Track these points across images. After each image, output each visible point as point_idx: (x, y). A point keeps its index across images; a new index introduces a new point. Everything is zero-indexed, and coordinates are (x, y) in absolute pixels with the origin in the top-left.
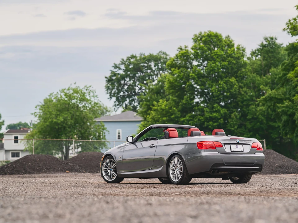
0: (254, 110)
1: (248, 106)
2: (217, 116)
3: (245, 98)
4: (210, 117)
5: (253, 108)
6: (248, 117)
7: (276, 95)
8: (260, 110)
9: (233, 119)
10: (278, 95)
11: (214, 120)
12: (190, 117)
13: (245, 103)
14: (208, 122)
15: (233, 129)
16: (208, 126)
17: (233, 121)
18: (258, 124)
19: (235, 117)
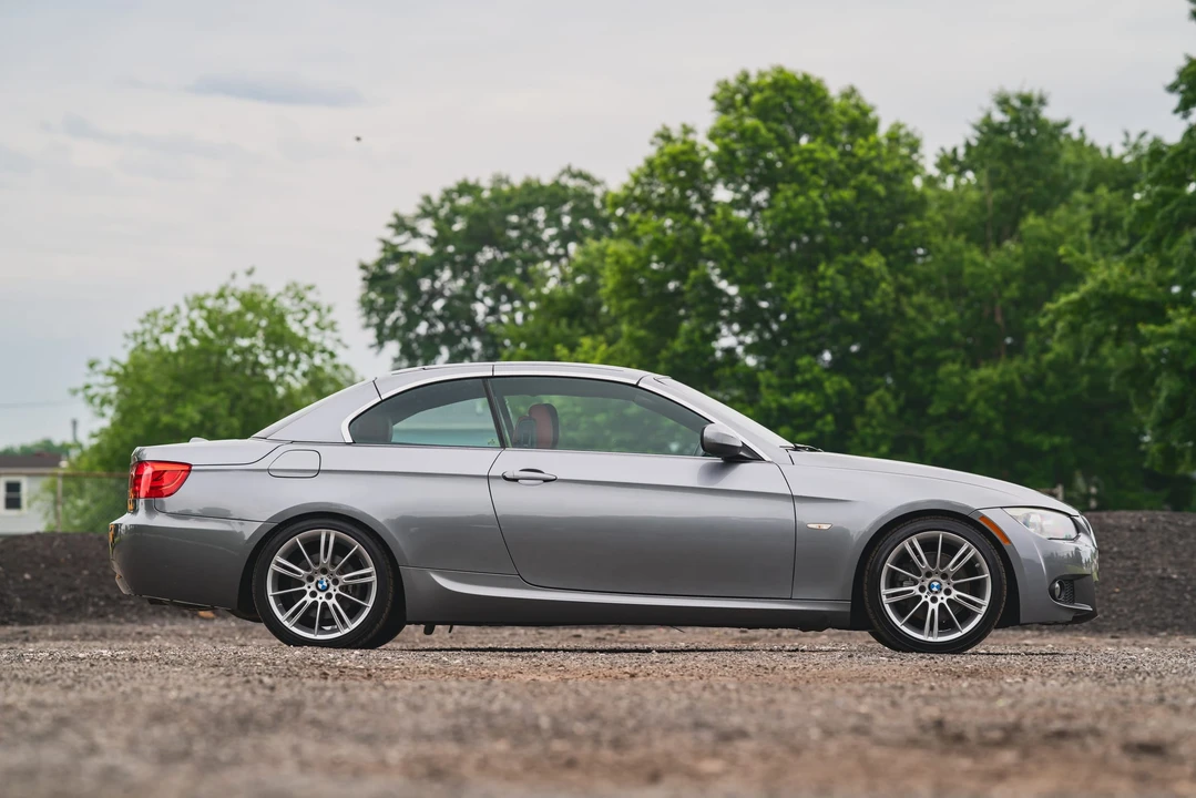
1: (932, 364)
2: (809, 402)
3: (920, 335)
6: (932, 411)
7: (1129, 286)
8: (981, 381)
9: (872, 415)
10: (1139, 285)
11: (797, 422)
13: (919, 354)
17: (874, 422)
18: (974, 437)
19: (879, 409)
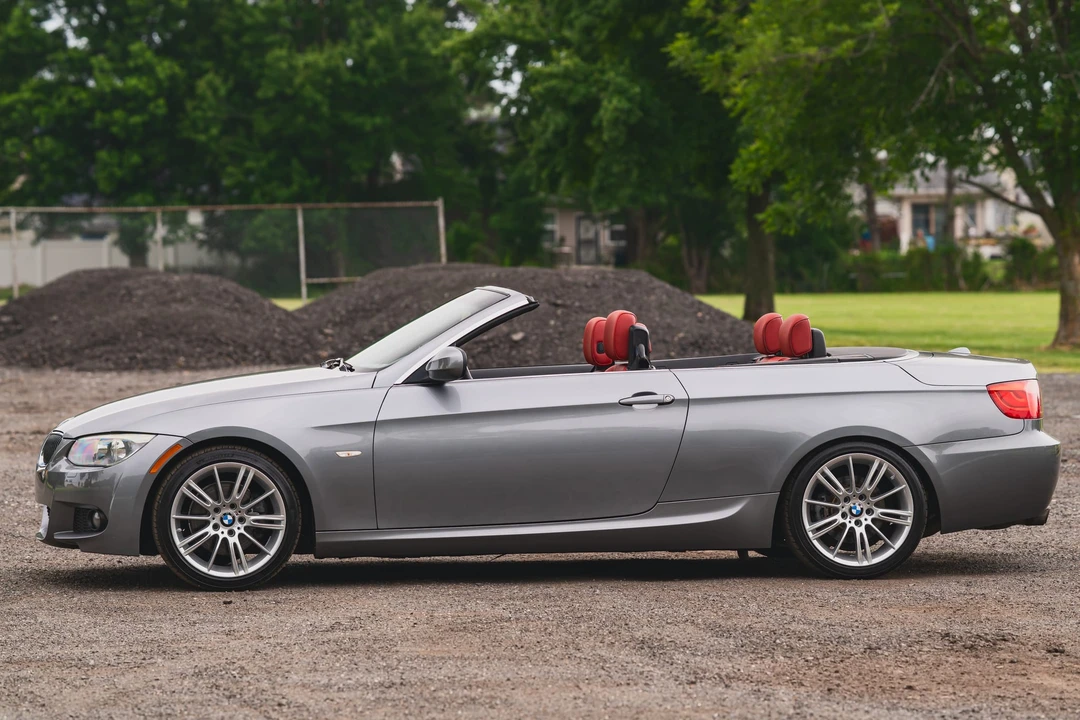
0: (284, 65)
4: (116, 92)
5: (279, 59)
12: (35, 90)
14: (107, 110)
15: (202, 138)
16: (107, 125)
